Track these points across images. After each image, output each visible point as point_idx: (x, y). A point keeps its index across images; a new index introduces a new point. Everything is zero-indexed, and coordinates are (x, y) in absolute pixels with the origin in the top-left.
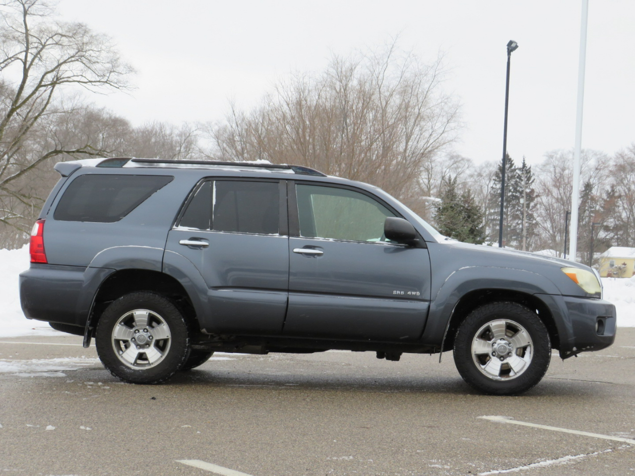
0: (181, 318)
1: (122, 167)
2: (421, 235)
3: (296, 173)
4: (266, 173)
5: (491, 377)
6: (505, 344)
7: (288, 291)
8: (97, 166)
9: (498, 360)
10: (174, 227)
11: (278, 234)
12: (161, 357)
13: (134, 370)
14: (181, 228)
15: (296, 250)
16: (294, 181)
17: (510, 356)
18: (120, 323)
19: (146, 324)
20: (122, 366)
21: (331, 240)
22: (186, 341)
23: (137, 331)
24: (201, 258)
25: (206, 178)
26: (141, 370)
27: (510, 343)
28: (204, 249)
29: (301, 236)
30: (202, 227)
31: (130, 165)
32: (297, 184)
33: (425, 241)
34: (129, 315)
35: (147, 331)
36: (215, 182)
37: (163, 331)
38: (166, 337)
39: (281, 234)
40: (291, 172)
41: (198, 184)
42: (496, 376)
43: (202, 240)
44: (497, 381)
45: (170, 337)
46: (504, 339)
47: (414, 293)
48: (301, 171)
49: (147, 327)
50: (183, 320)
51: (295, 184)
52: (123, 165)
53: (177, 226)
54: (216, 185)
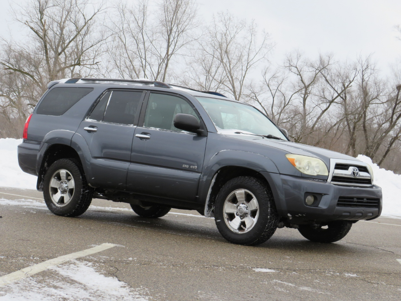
0: (80, 176)
1: (75, 83)
2: (206, 128)
3: (155, 86)
4: (140, 86)
5: (232, 230)
6: (244, 207)
7: (130, 162)
8: (65, 83)
9: (240, 218)
10: (86, 119)
11: (133, 125)
12: (70, 199)
13: (57, 207)
14: (89, 120)
15: (137, 135)
16: (150, 91)
17: (247, 216)
18: (54, 177)
19: (65, 178)
20: (52, 204)
21: (158, 129)
22: (81, 190)
23: (62, 183)
24: (91, 139)
25: (109, 89)
26: (60, 207)
27: (248, 207)
28: (95, 133)
29: (144, 127)
30: (98, 120)
31: (80, 82)
32: (152, 93)
33: (208, 132)
34: (58, 172)
35: (66, 184)
36: (112, 91)
37: (72, 184)
38: (72, 188)
39: (134, 125)
40: (153, 85)
41: (104, 93)
42: (236, 230)
43: (95, 127)
44: (236, 234)
45: (74, 188)
46: (244, 204)
47: (194, 167)
48: (157, 85)
49: (66, 181)
50: (81, 177)
51: (151, 93)
52: (76, 82)
53: (87, 118)
54: (112, 94)
